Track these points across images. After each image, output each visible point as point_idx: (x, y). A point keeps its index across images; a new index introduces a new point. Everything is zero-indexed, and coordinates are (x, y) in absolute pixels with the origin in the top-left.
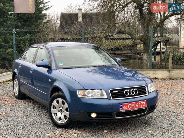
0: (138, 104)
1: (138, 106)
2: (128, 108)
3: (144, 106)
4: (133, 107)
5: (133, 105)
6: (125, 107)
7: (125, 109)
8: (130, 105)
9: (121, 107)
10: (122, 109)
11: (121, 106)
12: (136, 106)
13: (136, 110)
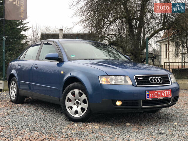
0: (164, 93)
1: (163, 95)
2: (154, 96)
3: (169, 95)
4: (159, 95)
5: (159, 93)
6: (151, 95)
7: (152, 97)
8: (156, 93)
9: (148, 95)
10: (148, 97)
11: (148, 93)
12: (162, 95)
13: (162, 99)
